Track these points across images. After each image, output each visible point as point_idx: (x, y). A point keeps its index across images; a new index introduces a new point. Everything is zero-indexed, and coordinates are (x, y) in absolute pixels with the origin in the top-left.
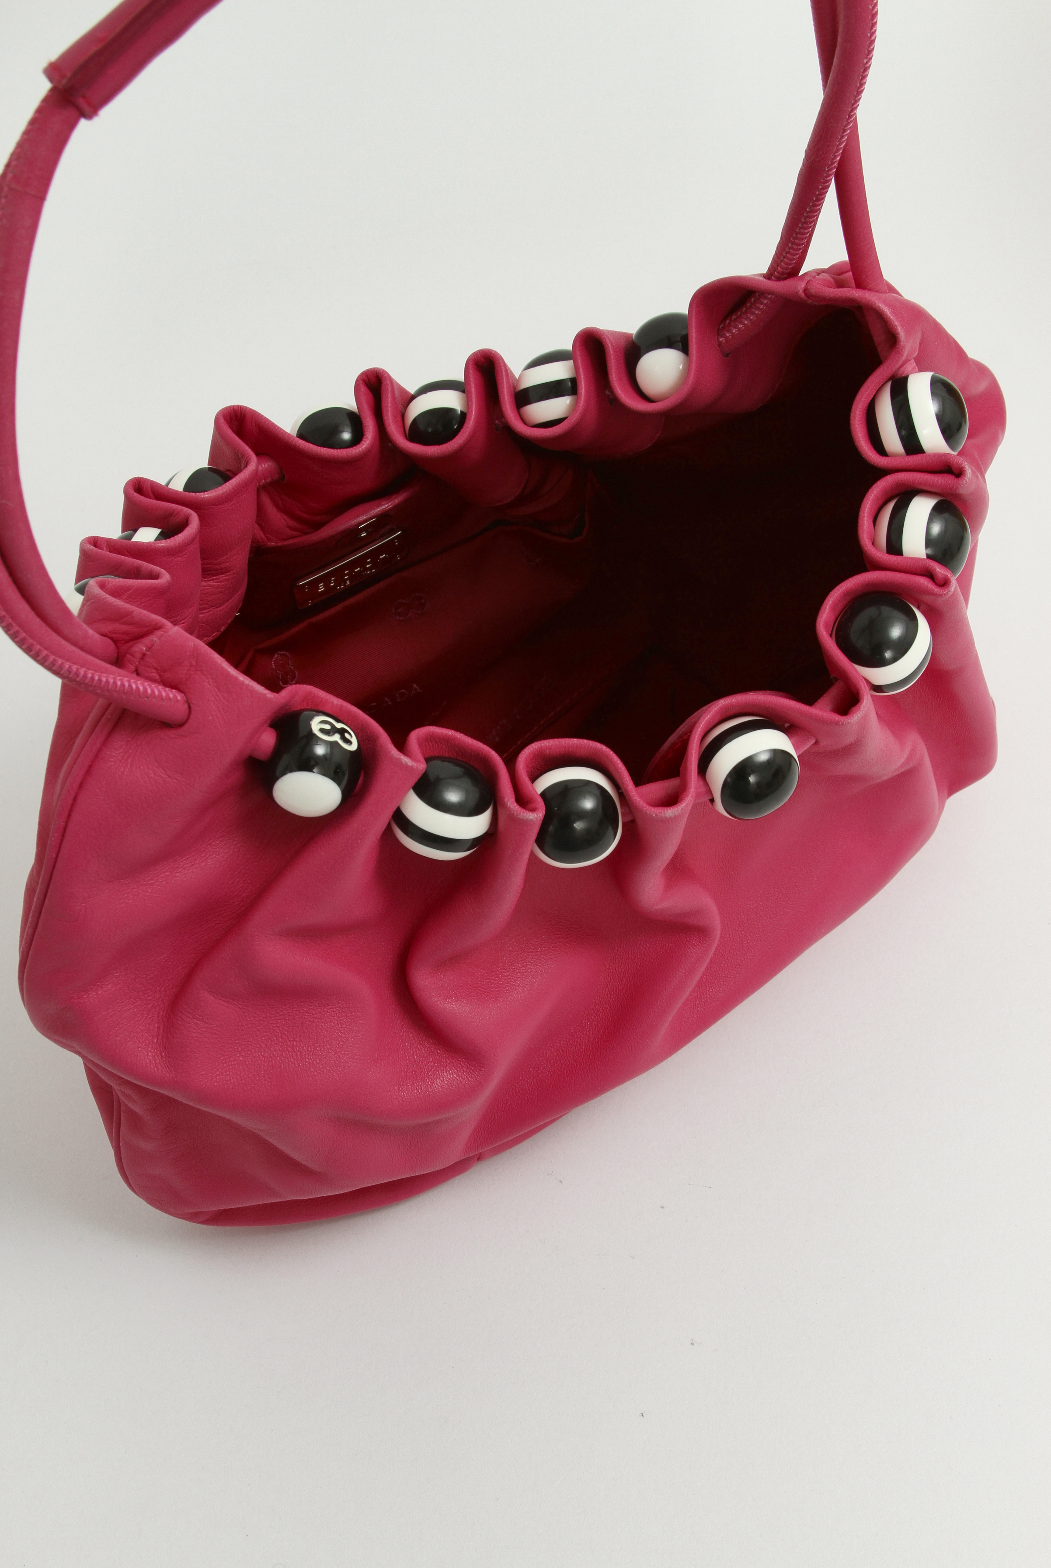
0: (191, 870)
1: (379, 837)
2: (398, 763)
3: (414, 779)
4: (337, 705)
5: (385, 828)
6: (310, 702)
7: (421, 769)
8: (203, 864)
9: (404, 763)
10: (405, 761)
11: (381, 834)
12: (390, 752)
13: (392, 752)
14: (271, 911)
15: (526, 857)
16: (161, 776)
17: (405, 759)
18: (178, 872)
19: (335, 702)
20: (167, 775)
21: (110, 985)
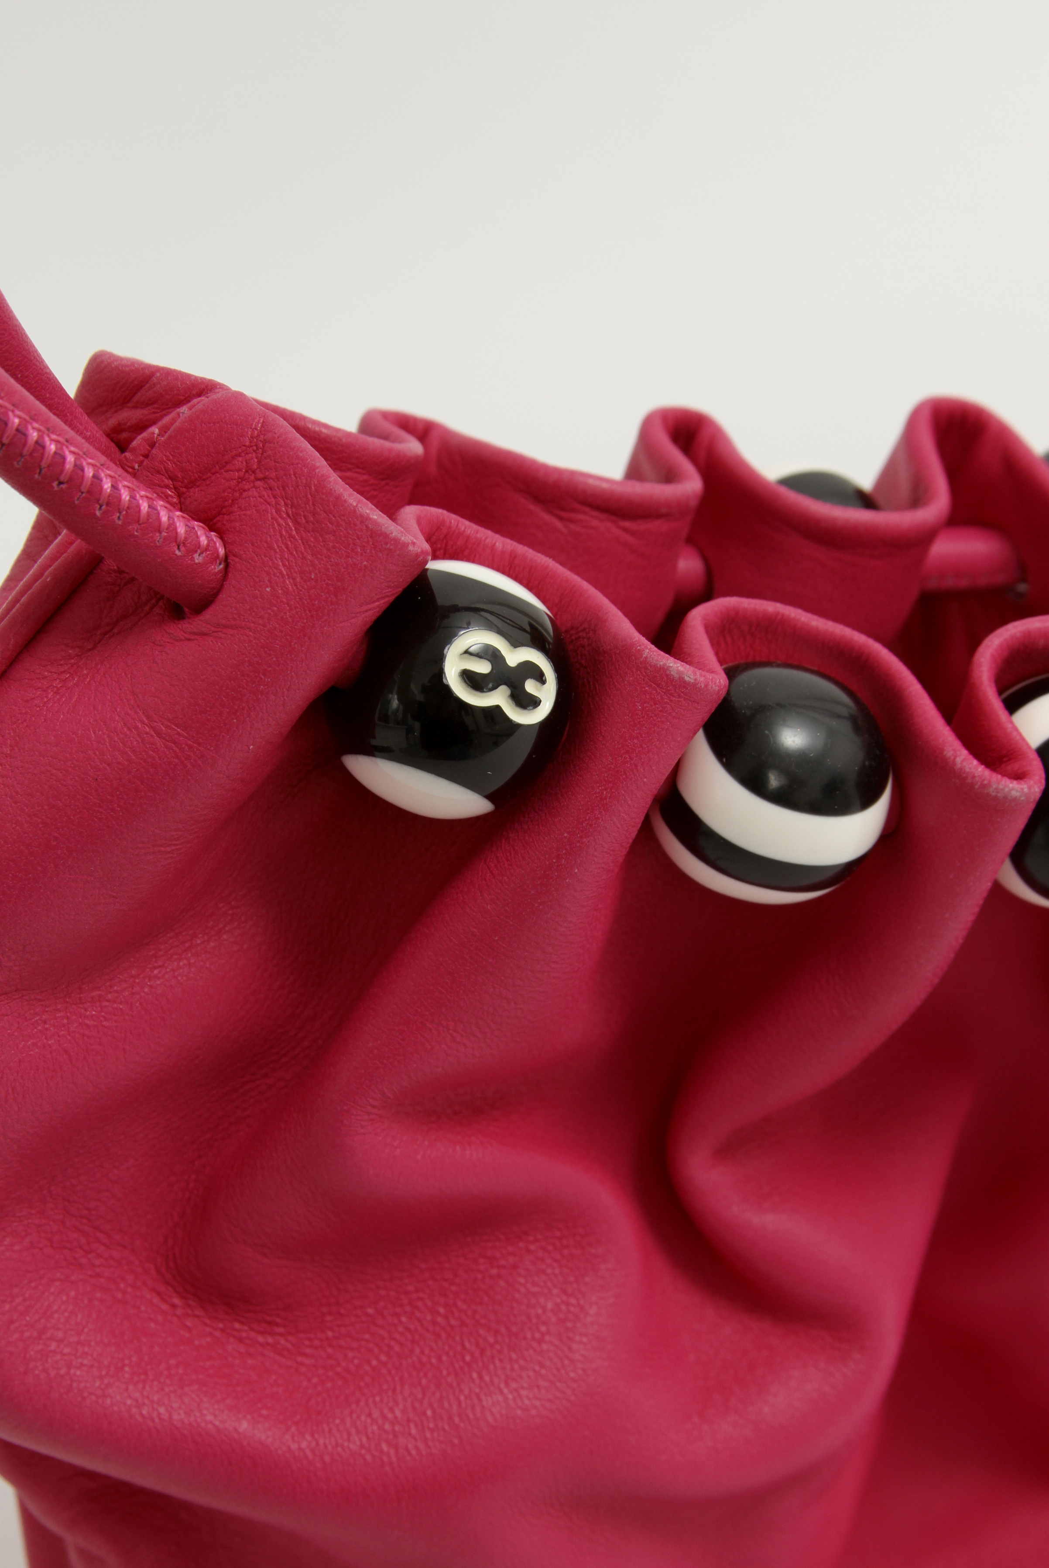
0: (185, 962)
1: (621, 859)
2: (661, 677)
3: (704, 712)
4: (503, 553)
5: (634, 835)
6: (440, 549)
7: (717, 688)
8: (212, 944)
9: (676, 676)
10: (679, 672)
11: (625, 852)
12: (640, 652)
13: (646, 653)
14: (376, 1052)
15: (980, 890)
16: (136, 728)
17: (674, 665)
18: (155, 968)
19: (499, 546)
20: (151, 727)
21: (8, 1239)
